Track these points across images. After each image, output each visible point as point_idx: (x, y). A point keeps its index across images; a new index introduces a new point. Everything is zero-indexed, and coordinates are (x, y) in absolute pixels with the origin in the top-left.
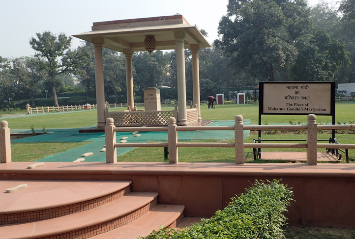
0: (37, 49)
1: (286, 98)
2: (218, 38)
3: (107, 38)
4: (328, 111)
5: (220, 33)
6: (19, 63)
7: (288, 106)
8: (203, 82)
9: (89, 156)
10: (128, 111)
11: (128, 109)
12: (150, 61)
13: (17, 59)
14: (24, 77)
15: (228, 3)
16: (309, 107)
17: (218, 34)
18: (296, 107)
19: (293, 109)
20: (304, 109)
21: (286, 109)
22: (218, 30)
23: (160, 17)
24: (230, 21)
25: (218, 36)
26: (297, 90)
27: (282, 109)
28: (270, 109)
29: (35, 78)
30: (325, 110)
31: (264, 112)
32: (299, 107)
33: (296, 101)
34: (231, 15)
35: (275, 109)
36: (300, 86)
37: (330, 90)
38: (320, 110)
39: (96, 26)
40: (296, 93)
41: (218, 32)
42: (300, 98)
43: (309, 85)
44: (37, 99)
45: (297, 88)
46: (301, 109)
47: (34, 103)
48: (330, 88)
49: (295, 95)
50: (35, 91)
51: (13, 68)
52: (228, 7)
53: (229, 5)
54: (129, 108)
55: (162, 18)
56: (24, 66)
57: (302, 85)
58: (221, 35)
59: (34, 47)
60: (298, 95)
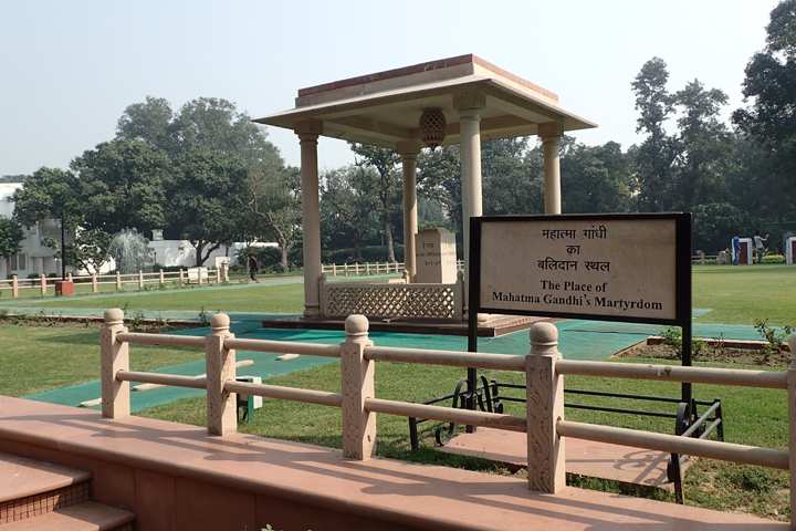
0: (360, 152)
1: (542, 264)
2: (743, 106)
3: (329, 120)
4: (668, 311)
5: (747, 93)
6: (337, 179)
7: (547, 291)
8: (714, 209)
9: (147, 390)
10: (403, 281)
11: (404, 277)
12: (590, 165)
13: (334, 173)
14: (344, 206)
15: (769, 21)
16: (609, 295)
17: (743, 96)
18: (570, 292)
19: (562, 301)
20: (593, 301)
21: (541, 300)
22: (744, 87)
23: (426, 64)
24: (774, 64)
25: (745, 101)
26: (573, 242)
27: (530, 299)
28: (496, 296)
29: (364, 207)
30: (658, 306)
31: (483, 306)
32: (578, 294)
33: (572, 275)
34: (777, 48)
35: (511, 298)
36: (580, 227)
37: (674, 240)
38: (641, 305)
39: (305, 95)
40: (571, 250)
41: (743, 92)
42: (581, 265)
43: (608, 225)
44: (368, 247)
45: (571, 233)
46: (584, 302)
47: (360, 254)
48: (674, 234)
49: (565, 257)
50: (364, 232)
51: (326, 190)
52: (770, 29)
53: (772, 25)
54: (405, 274)
55: (430, 66)
56: (345, 184)
57: (588, 226)
58: (753, 100)
59: (354, 148)
60: (574, 257)
